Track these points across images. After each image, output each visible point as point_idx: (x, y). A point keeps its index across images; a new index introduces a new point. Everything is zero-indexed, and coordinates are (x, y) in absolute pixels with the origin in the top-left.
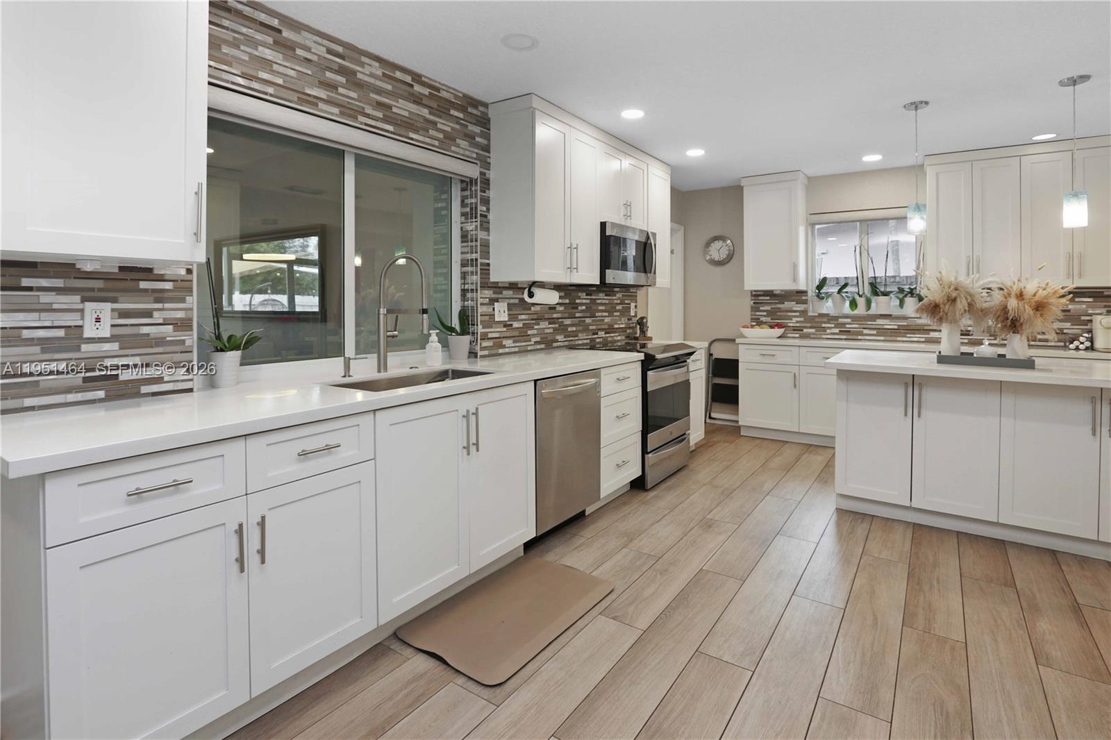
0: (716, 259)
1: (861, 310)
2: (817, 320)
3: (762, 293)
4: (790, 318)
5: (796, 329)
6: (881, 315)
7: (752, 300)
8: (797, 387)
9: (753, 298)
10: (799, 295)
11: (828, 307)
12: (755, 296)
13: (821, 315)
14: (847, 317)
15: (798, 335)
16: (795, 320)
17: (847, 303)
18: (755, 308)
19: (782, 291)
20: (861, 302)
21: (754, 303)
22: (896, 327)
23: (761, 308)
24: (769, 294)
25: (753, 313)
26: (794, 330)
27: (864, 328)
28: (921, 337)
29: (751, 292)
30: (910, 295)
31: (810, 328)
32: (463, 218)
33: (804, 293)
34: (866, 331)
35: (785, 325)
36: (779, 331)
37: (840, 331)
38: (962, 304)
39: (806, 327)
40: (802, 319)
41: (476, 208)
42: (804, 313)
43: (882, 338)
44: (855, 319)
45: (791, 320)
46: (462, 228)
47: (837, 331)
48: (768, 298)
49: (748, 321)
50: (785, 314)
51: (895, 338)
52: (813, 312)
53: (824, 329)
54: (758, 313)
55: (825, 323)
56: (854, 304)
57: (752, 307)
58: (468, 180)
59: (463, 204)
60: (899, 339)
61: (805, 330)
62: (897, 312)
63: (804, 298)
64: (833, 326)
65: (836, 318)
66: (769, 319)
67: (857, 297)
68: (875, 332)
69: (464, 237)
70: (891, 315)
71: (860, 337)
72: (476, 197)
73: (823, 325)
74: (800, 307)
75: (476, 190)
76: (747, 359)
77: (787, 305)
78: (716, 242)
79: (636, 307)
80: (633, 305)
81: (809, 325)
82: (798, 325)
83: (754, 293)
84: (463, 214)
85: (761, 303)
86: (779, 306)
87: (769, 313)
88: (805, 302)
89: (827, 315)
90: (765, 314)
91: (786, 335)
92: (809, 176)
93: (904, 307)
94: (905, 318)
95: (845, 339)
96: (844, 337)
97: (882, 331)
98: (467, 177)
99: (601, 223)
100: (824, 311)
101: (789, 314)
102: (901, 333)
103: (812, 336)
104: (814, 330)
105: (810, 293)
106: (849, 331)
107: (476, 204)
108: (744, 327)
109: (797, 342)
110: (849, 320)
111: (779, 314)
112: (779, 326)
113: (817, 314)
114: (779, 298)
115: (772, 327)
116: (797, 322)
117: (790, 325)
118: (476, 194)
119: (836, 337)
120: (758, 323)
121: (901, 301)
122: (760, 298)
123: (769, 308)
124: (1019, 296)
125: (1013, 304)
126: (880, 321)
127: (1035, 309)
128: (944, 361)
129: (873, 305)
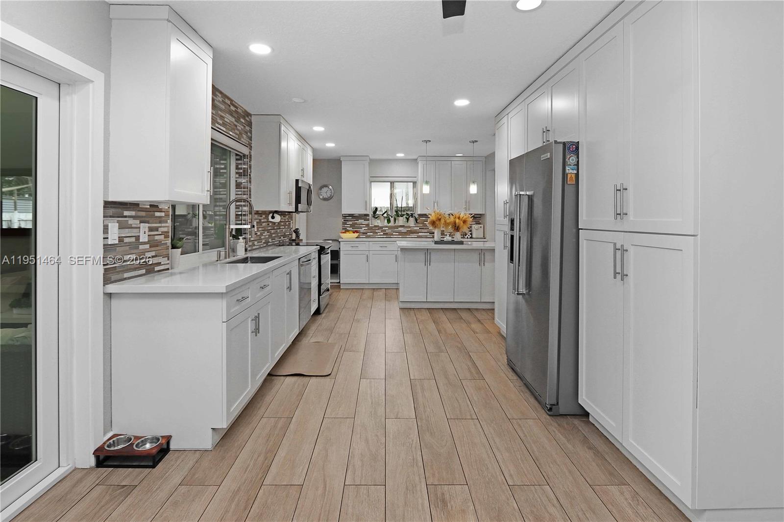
0: (325, 197)
1: (392, 224)
2: (373, 229)
3: (348, 215)
5: (364, 233)
6: (400, 226)
8: (368, 261)
9: (343, 218)
10: (365, 217)
11: (378, 223)
12: (345, 217)
13: (375, 226)
15: (365, 236)
17: (386, 221)
18: (344, 223)
19: (357, 214)
20: (392, 219)
21: (344, 220)
22: (406, 231)
23: (347, 223)
24: (352, 215)
25: (343, 225)
28: (416, 235)
29: (344, 215)
30: (411, 217)
31: (371, 232)
32: (237, 176)
33: (368, 215)
34: (394, 233)
35: (359, 231)
36: (356, 235)
37: (384, 234)
38: (442, 221)
39: (369, 232)
40: (367, 228)
41: (247, 171)
42: (368, 225)
43: (401, 236)
44: (390, 228)
45: (362, 229)
46: (236, 181)
47: (382, 234)
48: (351, 218)
49: (341, 230)
50: (359, 226)
51: (405, 236)
52: (372, 225)
53: (377, 233)
54: (346, 226)
55: (377, 230)
56: (389, 221)
57: (343, 223)
58: (242, 155)
59: (237, 168)
60: (407, 236)
61: (368, 234)
62: (406, 224)
63: (368, 218)
64: (380, 231)
65: (382, 228)
66: (351, 229)
67: (390, 217)
68: (397, 234)
69: (238, 185)
70: (404, 226)
71: (392, 236)
72: (247, 165)
74: (366, 222)
75: (247, 161)
76: (344, 249)
77: (360, 221)
78: (325, 188)
80: (291, 222)
81: (369, 231)
84: (237, 173)
85: (347, 220)
86: (356, 222)
87: (352, 226)
88: (368, 220)
89: (378, 226)
90: (349, 226)
91: (359, 236)
93: (408, 222)
94: (409, 227)
95: (385, 237)
97: (400, 233)
98: (242, 153)
99: (296, 180)
100: (376, 224)
101: (361, 226)
102: (408, 234)
103: (371, 236)
104: (372, 234)
105: (370, 216)
106: (387, 234)
107: (247, 169)
108: (341, 233)
109: (364, 239)
110: (387, 228)
111: (356, 226)
112: (357, 232)
114: (357, 218)
115: (354, 233)
116: (365, 230)
117: (361, 231)
118: (247, 163)
119: (382, 236)
120: (346, 231)
121: (408, 219)
122: (347, 218)
123: (351, 223)
124: (459, 218)
125: (457, 221)
126: (400, 229)
127: (464, 223)
128: (436, 243)
129: (397, 221)
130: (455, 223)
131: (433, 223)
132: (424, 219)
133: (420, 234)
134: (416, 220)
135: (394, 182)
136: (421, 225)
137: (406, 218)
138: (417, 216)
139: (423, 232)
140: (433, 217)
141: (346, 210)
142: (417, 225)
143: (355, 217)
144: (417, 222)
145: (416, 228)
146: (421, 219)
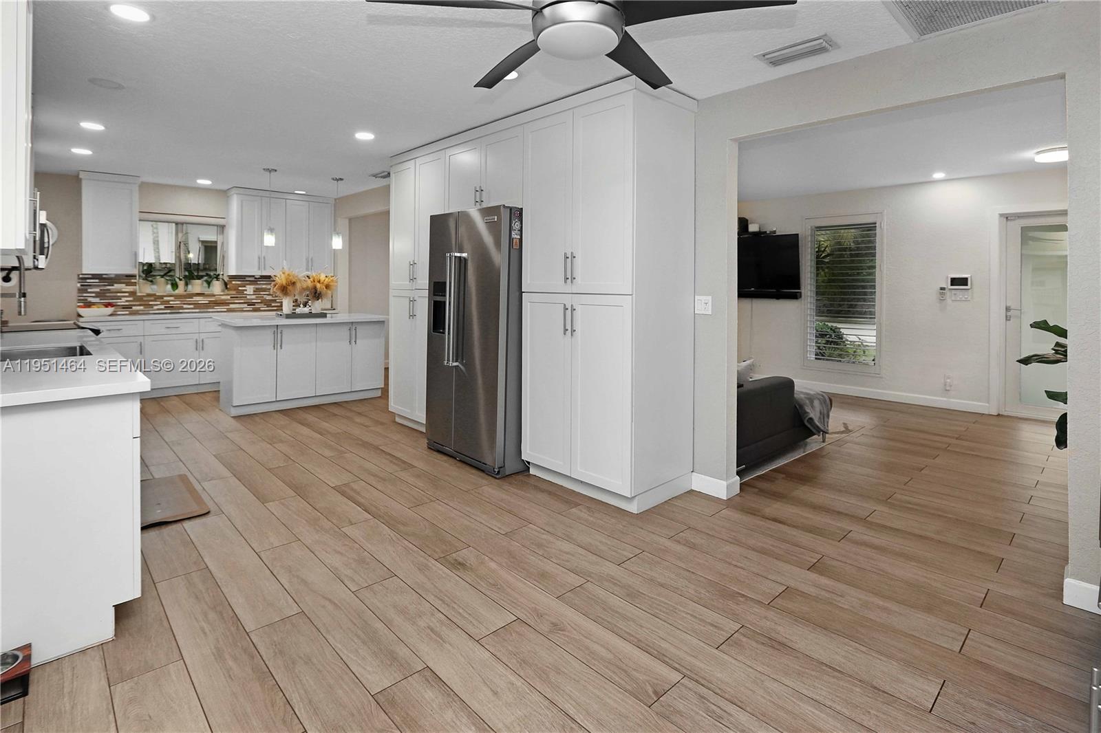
1: (181, 290)
2: (145, 299)
3: (90, 276)
4: (119, 298)
5: (125, 307)
6: (196, 294)
7: (79, 283)
9: (80, 281)
10: (128, 279)
11: (153, 289)
12: (82, 279)
13: (149, 295)
14: (170, 296)
15: (127, 312)
16: (124, 299)
17: (170, 285)
18: (82, 290)
20: (181, 284)
21: (82, 285)
22: (207, 302)
23: (89, 290)
24: (99, 277)
25: (80, 295)
26: (124, 308)
27: (184, 304)
28: (224, 308)
29: (79, 275)
30: (216, 279)
31: (140, 305)
33: (133, 276)
34: (185, 306)
35: (114, 304)
37: (165, 307)
39: (135, 305)
40: (131, 299)
42: (133, 294)
43: (197, 311)
44: (177, 297)
45: (121, 299)
47: (162, 307)
48: (97, 281)
49: (78, 303)
50: (114, 294)
51: (205, 310)
52: (140, 293)
53: (152, 306)
54: (85, 295)
55: (152, 301)
56: (175, 286)
57: (78, 290)
60: (209, 310)
61: (134, 308)
62: (207, 292)
63: (133, 281)
64: (159, 303)
65: (162, 297)
66: (97, 300)
67: (177, 280)
68: (192, 306)
70: (203, 294)
71: (181, 311)
73: (151, 303)
74: (130, 288)
77: (117, 286)
81: (137, 303)
82: (127, 304)
83: (81, 276)
85: (90, 285)
86: (108, 288)
87: (98, 295)
88: (134, 284)
89: (154, 295)
90: (93, 295)
91: (116, 313)
93: (211, 288)
94: (213, 295)
95: (169, 313)
96: (169, 311)
97: (197, 306)
100: (152, 292)
101: (119, 294)
102: (211, 306)
103: (140, 312)
104: (142, 307)
105: (137, 277)
106: (173, 307)
110: (172, 298)
111: (108, 295)
112: (110, 305)
113: (145, 294)
114: (110, 281)
115: (106, 306)
116: (127, 301)
117: (119, 304)
119: (162, 311)
120: (89, 305)
121: (209, 283)
122: (88, 281)
123: (98, 290)
124: (319, 282)
125: (318, 286)
126: (196, 298)
127: (326, 288)
128: (288, 316)
130: (315, 288)
131: (284, 290)
132: (239, 283)
133: (231, 306)
134: (226, 284)
135: (182, 224)
136: (234, 292)
137: (206, 281)
138: (226, 279)
140: (281, 279)
141: (89, 268)
142: (226, 292)
143: (105, 279)
144: (227, 288)
145: (223, 297)
146: (234, 282)
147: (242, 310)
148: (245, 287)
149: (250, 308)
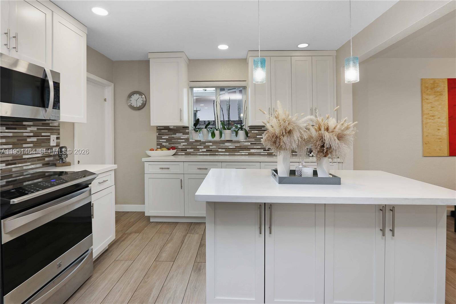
0: (135, 106)
1: (217, 138)
2: (194, 144)
3: (163, 128)
4: (180, 143)
6: (227, 140)
7: (157, 132)
8: (183, 187)
9: (158, 131)
10: (184, 129)
11: (200, 136)
13: (197, 141)
14: (210, 142)
15: (184, 153)
16: (182, 144)
17: (210, 134)
18: (159, 138)
19: (174, 126)
20: (217, 133)
21: (159, 134)
22: (234, 147)
23: (163, 137)
24: (167, 128)
25: (158, 140)
26: (182, 150)
27: (219, 148)
29: (157, 127)
30: (240, 129)
31: (191, 149)
33: (187, 128)
34: (220, 150)
35: (176, 147)
36: (173, 152)
37: (206, 150)
39: (188, 149)
40: (186, 144)
42: (187, 140)
43: (228, 154)
44: (214, 143)
45: (180, 144)
47: (205, 150)
48: (167, 131)
49: (155, 146)
50: (176, 140)
51: (234, 154)
52: (192, 139)
53: (198, 149)
54: (161, 140)
55: (199, 145)
56: (213, 135)
57: (157, 137)
60: (236, 154)
62: (234, 139)
64: (203, 147)
65: (204, 143)
66: (167, 144)
67: (215, 130)
68: (224, 150)
70: (232, 141)
71: (217, 154)
73: (198, 147)
74: (185, 136)
76: (150, 172)
77: (178, 135)
78: (135, 95)
79: (58, 138)
80: (53, 137)
81: (190, 147)
82: (184, 147)
83: (158, 128)
85: (163, 134)
86: (173, 136)
87: (168, 140)
88: (188, 133)
89: (200, 141)
90: (165, 141)
91: (177, 154)
92: (190, 58)
94: (238, 142)
95: (209, 155)
96: (208, 154)
97: (228, 150)
100: (198, 139)
101: (179, 141)
102: (237, 150)
103: (191, 154)
104: (193, 150)
105: (190, 128)
106: (211, 150)
110: (211, 144)
111: (173, 141)
112: (173, 148)
113: (194, 141)
114: (174, 131)
115: (169, 149)
116: (184, 145)
117: (179, 147)
119: (205, 154)
120: (161, 146)
121: (236, 133)
122: (162, 131)
123: (167, 137)
126: (227, 144)
129: (223, 135)
132: (257, 132)
133: (252, 151)
134: (247, 133)
136: (253, 140)
137: (235, 131)
138: (248, 129)
139: (255, 148)
142: (248, 140)
143: (171, 129)
144: (247, 136)
145: (247, 144)
146: (252, 132)
147: (259, 154)
148: (261, 135)
149: (266, 153)
